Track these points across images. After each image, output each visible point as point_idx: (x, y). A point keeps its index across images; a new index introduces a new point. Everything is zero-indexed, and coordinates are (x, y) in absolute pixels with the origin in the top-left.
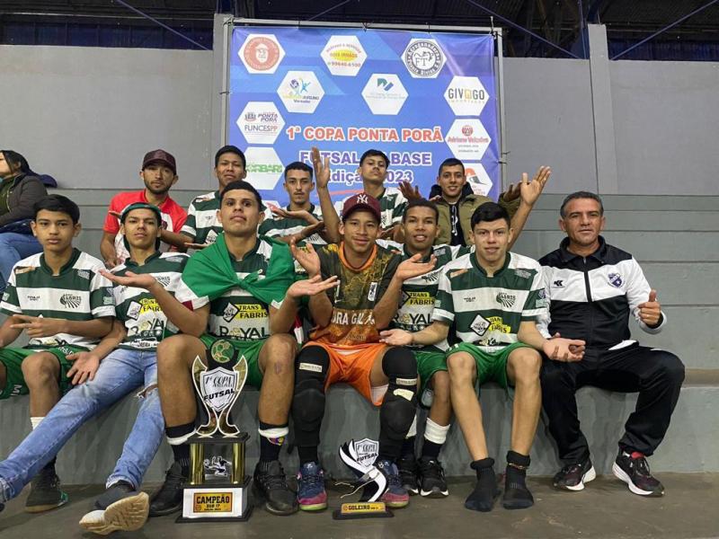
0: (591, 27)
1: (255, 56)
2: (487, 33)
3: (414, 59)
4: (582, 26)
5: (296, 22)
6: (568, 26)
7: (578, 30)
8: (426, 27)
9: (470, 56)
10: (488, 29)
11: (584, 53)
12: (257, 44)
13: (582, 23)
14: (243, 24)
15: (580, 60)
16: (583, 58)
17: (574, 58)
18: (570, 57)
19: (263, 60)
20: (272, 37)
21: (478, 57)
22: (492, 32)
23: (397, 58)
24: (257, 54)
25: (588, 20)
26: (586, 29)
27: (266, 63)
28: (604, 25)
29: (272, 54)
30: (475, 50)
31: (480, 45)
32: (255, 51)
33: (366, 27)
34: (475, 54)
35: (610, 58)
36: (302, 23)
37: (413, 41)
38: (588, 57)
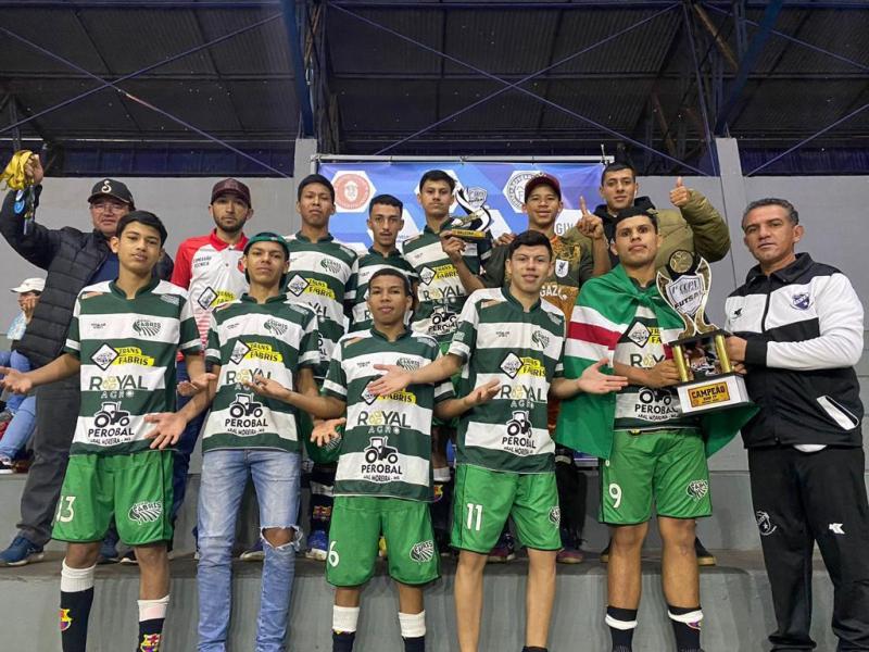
0: (719, 141)
1: (343, 193)
2: (598, 162)
3: (517, 192)
4: (709, 140)
5: (388, 158)
6: (694, 136)
7: (705, 143)
8: (529, 158)
9: (579, 188)
10: (599, 158)
11: (713, 170)
12: (345, 182)
13: (709, 137)
14: (331, 161)
15: (710, 178)
16: (713, 175)
17: (702, 175)
18: (697, 174)
19: (352, 198)
20: (362, 174)
21: (587, 188)
22: (603, 162)
23: (497, 192)
24: (346, 192)
25: (715, 134)
26: (713, 143)
27: (355, 202)
28: (735, 140)
29: (362, 190)
30: (585, 181)
31: (590, 174)
32: (344, 189)
33: (464, 160)
34: (586, 185)
35: (744, 175)
36: (395, 158)
37: (516, 173)
38: (718, 175)
